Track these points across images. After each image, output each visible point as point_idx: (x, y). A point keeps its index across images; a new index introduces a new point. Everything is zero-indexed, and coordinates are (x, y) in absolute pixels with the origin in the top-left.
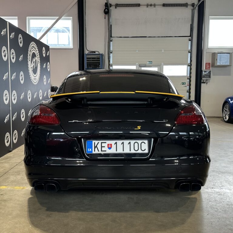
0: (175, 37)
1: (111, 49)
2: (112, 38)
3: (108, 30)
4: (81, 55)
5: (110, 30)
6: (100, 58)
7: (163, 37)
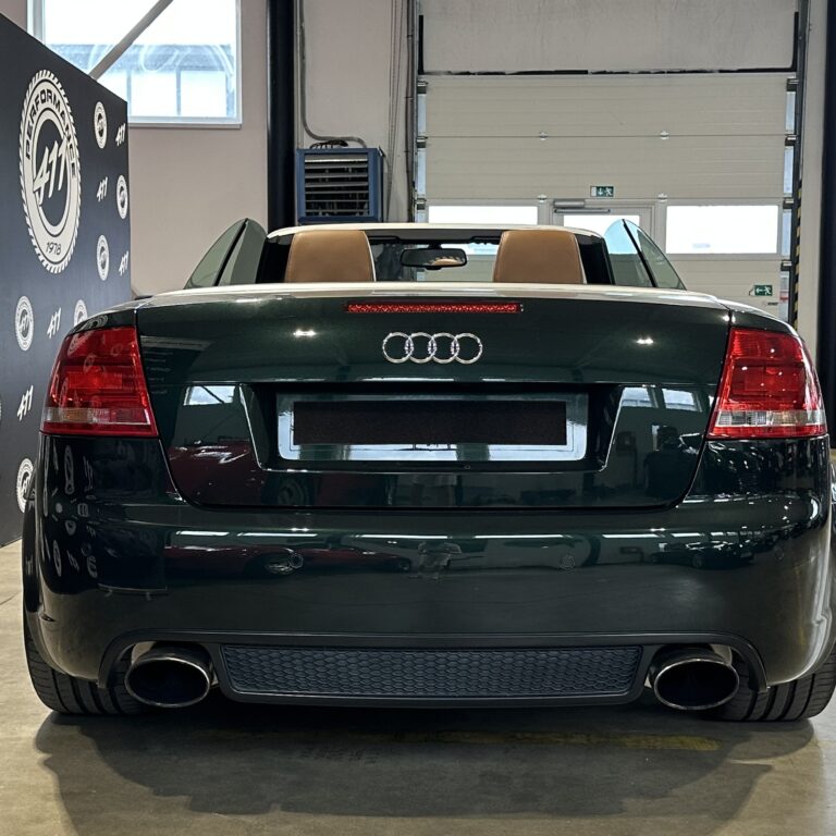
0: (721, 71)
1: (422, 129)
2: (424, 78)
3: (405, 40)
4: (281, 155)
5: (417, 38)
6: (366, 170)
7: (663, 72)
